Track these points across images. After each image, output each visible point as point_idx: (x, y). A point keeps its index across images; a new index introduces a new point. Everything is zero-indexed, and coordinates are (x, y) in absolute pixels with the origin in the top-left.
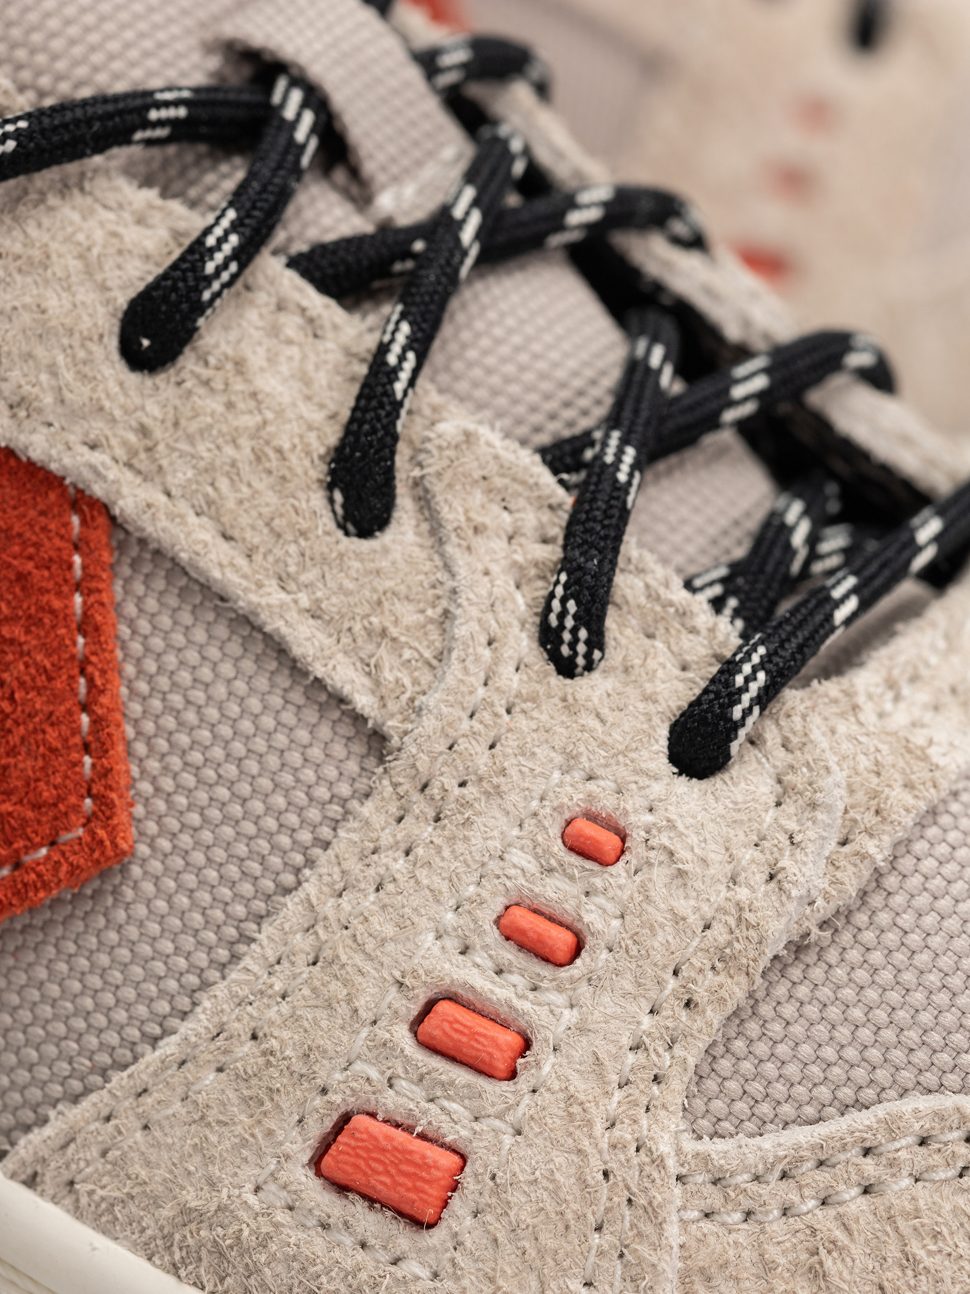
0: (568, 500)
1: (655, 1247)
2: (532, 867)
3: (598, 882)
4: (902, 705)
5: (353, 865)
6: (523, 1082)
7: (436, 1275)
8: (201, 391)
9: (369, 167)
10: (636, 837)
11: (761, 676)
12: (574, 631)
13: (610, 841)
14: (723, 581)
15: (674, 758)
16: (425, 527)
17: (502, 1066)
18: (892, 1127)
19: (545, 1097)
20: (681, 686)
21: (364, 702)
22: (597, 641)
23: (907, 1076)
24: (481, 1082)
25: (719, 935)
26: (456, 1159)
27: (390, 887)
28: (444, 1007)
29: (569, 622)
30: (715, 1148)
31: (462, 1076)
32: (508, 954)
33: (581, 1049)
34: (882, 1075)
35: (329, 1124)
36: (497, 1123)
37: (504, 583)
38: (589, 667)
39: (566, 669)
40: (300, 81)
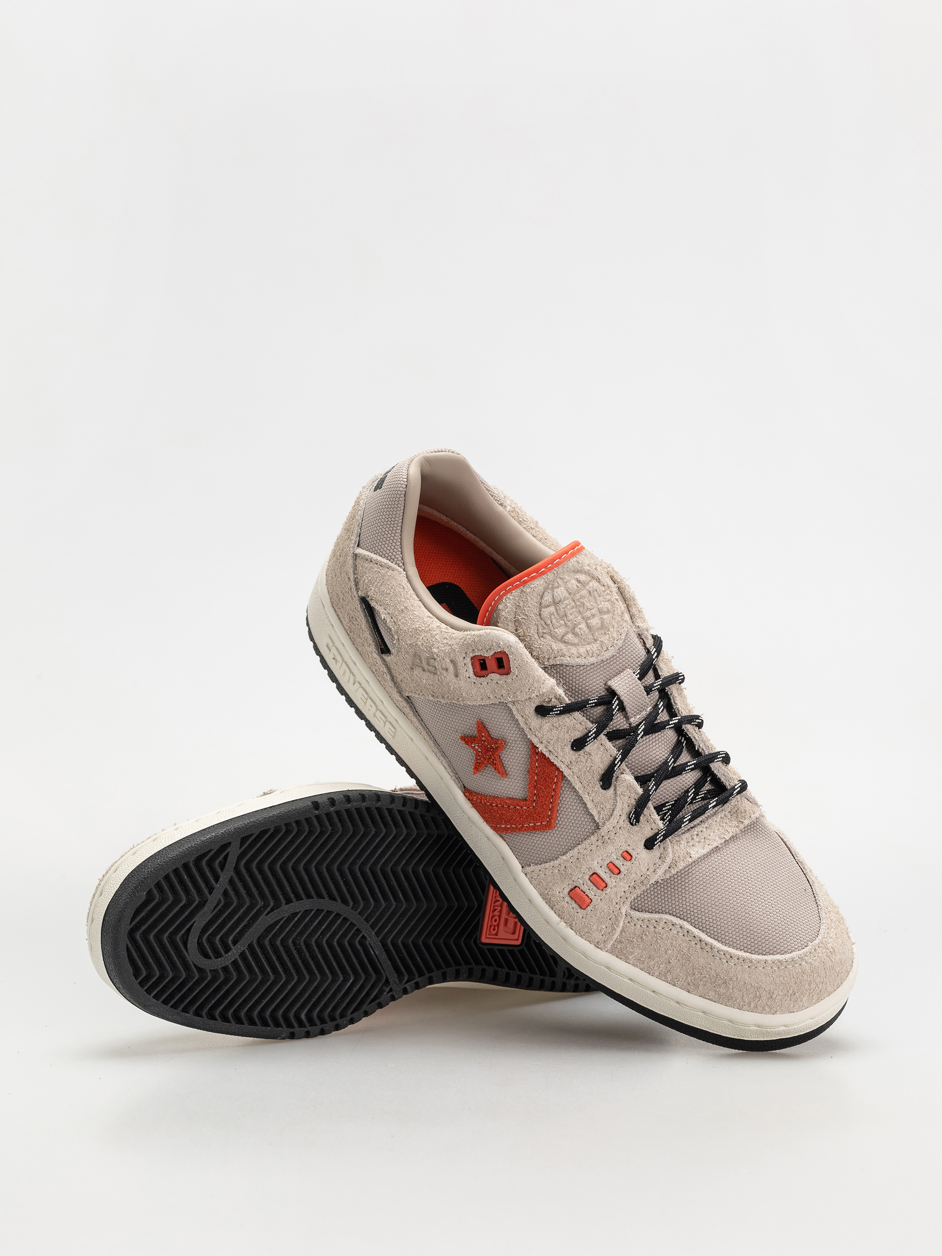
0: (640, 791)
1: (617, 926)
2: (615, 858)
3: (625, 864)
4: (693, 841)
5: (587, 846)
6: (604, 892)
7: (583, 917)
8: (583, 757)
9: (629, 714)
10: (634, 857)
11: (662, 837)
12: (633, 820)
13: (629, 857)
14: (672, 805)
15: (645, 845)
16: (615, 792)
17: (601, 889)
18: (661, 919)
19: (607, 896)
20: (650, 833)
21: (596, 818)
22: (638, 821)
23: (667, 911)
24: (598, 890)
25: (643, 878)
26: (590, 901)
27: (592, 852)
28: (594, 876)
29: (633, 818)
30: (633, 913)
31: (595, 888)
32: (607, 871)
33: (614, 890)
34: (664, 909)
35: (572, 887)
36: (598, 897)
37: (626, 805)
38: (636, 825)
39: (632, 824)
40: (619, 699)
